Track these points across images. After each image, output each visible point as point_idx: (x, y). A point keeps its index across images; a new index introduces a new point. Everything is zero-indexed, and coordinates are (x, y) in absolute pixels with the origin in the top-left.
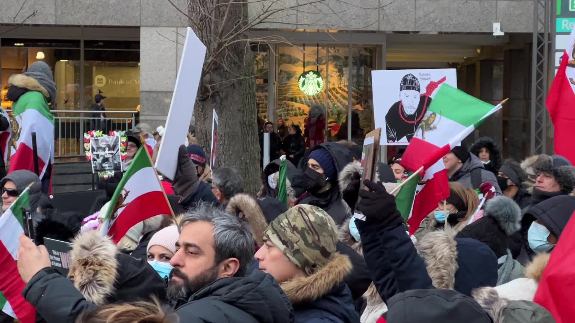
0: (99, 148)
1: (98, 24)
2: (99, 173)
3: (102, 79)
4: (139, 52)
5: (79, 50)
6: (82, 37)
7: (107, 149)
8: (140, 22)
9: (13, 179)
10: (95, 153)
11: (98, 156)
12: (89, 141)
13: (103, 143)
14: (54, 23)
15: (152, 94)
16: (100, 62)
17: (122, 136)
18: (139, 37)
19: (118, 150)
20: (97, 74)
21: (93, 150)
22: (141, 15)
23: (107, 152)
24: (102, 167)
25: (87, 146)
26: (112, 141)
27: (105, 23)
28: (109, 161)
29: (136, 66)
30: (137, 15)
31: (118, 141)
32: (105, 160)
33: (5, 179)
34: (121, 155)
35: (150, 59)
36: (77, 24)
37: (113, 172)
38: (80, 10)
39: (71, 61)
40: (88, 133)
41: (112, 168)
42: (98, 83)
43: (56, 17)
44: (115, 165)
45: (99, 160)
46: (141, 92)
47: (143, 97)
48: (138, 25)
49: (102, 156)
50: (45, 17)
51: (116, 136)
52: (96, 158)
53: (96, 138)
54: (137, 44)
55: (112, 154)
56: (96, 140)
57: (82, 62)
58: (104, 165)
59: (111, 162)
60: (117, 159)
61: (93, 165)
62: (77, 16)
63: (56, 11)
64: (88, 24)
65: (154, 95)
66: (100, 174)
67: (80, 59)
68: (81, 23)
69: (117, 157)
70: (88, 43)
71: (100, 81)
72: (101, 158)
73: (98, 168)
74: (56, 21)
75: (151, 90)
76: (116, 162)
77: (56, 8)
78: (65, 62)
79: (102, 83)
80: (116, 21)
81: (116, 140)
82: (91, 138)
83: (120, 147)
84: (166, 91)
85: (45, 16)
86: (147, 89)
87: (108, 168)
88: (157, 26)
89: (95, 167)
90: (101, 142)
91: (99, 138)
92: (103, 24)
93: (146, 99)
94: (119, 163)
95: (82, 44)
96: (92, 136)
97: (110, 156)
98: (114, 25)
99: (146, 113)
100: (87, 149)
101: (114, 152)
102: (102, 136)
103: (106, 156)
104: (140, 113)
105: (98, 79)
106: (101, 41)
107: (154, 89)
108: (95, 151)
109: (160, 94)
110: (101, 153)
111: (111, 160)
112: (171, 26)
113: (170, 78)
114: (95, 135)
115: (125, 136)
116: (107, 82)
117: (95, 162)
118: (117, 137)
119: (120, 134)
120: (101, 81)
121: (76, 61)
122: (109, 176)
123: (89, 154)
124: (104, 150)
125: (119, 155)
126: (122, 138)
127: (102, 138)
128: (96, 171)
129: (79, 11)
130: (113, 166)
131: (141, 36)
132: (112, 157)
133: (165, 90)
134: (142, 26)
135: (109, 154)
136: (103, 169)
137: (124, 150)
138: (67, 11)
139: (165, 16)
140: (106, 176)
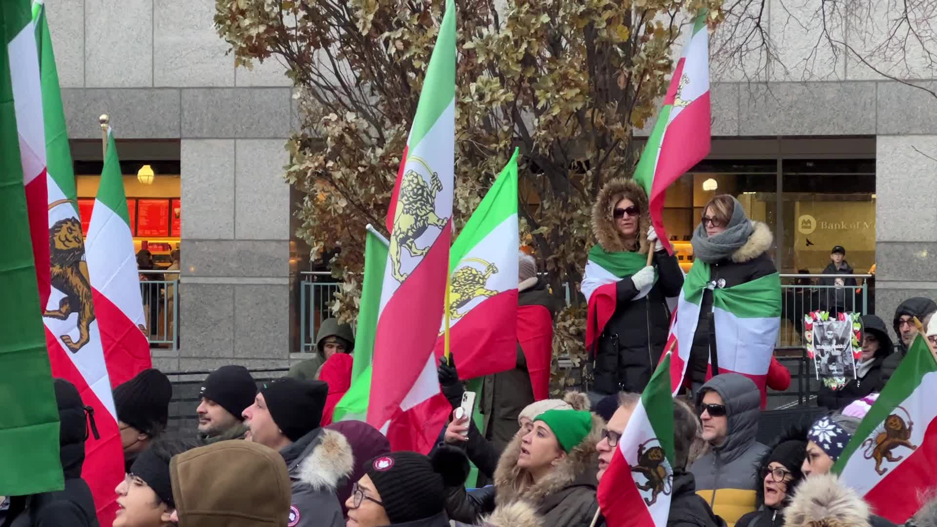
0: (824, 339)
1: (806, 133)
2: (825, 380)
3: (809, 222)
4: (874, 177)
5: (775, 177)
6: (779, 155)
7: (834, 341)
8: (876, 130)
9: (716, 388)
10: (818, 347)
11: (822, 351)
12: (810, 328)
13: (829, 332)
14: (735, 134)
15: (897, 246)
16: (807, 194)
17: (855, 321)
18: (874, 153)
19: (848, 345)
20: (802, 213)
21: (816, 343)
22: (877, 116)
23: (834, 346)
24: (829, 370)
25: (809, 336)
26: (841, 329)
27: (817, 132)
28: (838, 362)
29: (868, 199)
30: (871, 116)
31: (849, 330)
32: (833, 359)
33: (704, 388)
34: (854, 352)
35: (893, 188)
36: (772, 134)
37: (844, 379)
38: (778, 112)
39: (761, 194)
40: (809, 316)
41: (842, 373)
42: (803, 227)
43: (739, 125)
44: (846, 367)
45: (825, 359)
46: (878, 243)
47: (880, 251)
48: (873, 132)
49: (827, 352)
50: (723, 125)
51: (846, 320)
52: (820, 355)
53: (820, 324)
54: (871, 164)
55: (840, 349)
56: (820, 326)
57: (779, 195)
58: (832, 367)
59: (841, 362)
60: (848, 357)
61: (817, 367)
62: (773, 122)
63: (739, 114)
64: (790, 134)
65: (900, 248)
66: (826, 382)
67: (775, 190)
68: (780, 133)
69: (848, 356)
70: (789, 164)
71: (807, 224)
72: (827, 356)
73: (824, 372)
74: (739, 131)
75: (895, 240)
76: (847, 363)
77: (739, 110)
78: (752, 195)
79: (810, 227)
80: (836, 128)
81: (846, 328)
82: (815, 324)
83: (852, 338)
84: (921, 240)
85: (722, 122)
86: (887, 238)
87: (836, 372)
88: (905, 134)
89: (820, 370)
90: (827, 330)
91: (825, 323)
92: (813, 134)
93: (887, 255)
94: (851, 364)
95: (780, 165)
96: (815, 320)
97: (838, 353)
98: (832, 133)
99: (885, 278)
100: (808, 339)
101: (844, 346)
102: (829, 320)
103: (834, 354)
104: (877, 278)
105: (804, 222)
106: (810, 161)
107: (900, 238)
108: (818, 344)
109: (909, 247)
110: (826, 347)
111: (839, 359)
112: (928, 134)
113: (927, 220)
114: (819, 319)
115: (859, 321)
116: (818, 225)
117: (819, 362)
118: (849, 323)
119: (852, 318)
120: (809, 225)
121: (770, 195)
122: (838, 386)
123: (811, 348)
124: (830, 343)
125: (850, 353)
126: (855, 324)
127: (828, 323)
128: (821, 376)
129: (775, 113)
130: (843, 369)
131: (878, 150)
132: (842, 355)
133: (918, 239)
134: (879, 135)
135: (837, 349)
136: (829, 374)
137: (857, 344)
138: (756, 114)
139: (919, 117)
140: (834, 386)
